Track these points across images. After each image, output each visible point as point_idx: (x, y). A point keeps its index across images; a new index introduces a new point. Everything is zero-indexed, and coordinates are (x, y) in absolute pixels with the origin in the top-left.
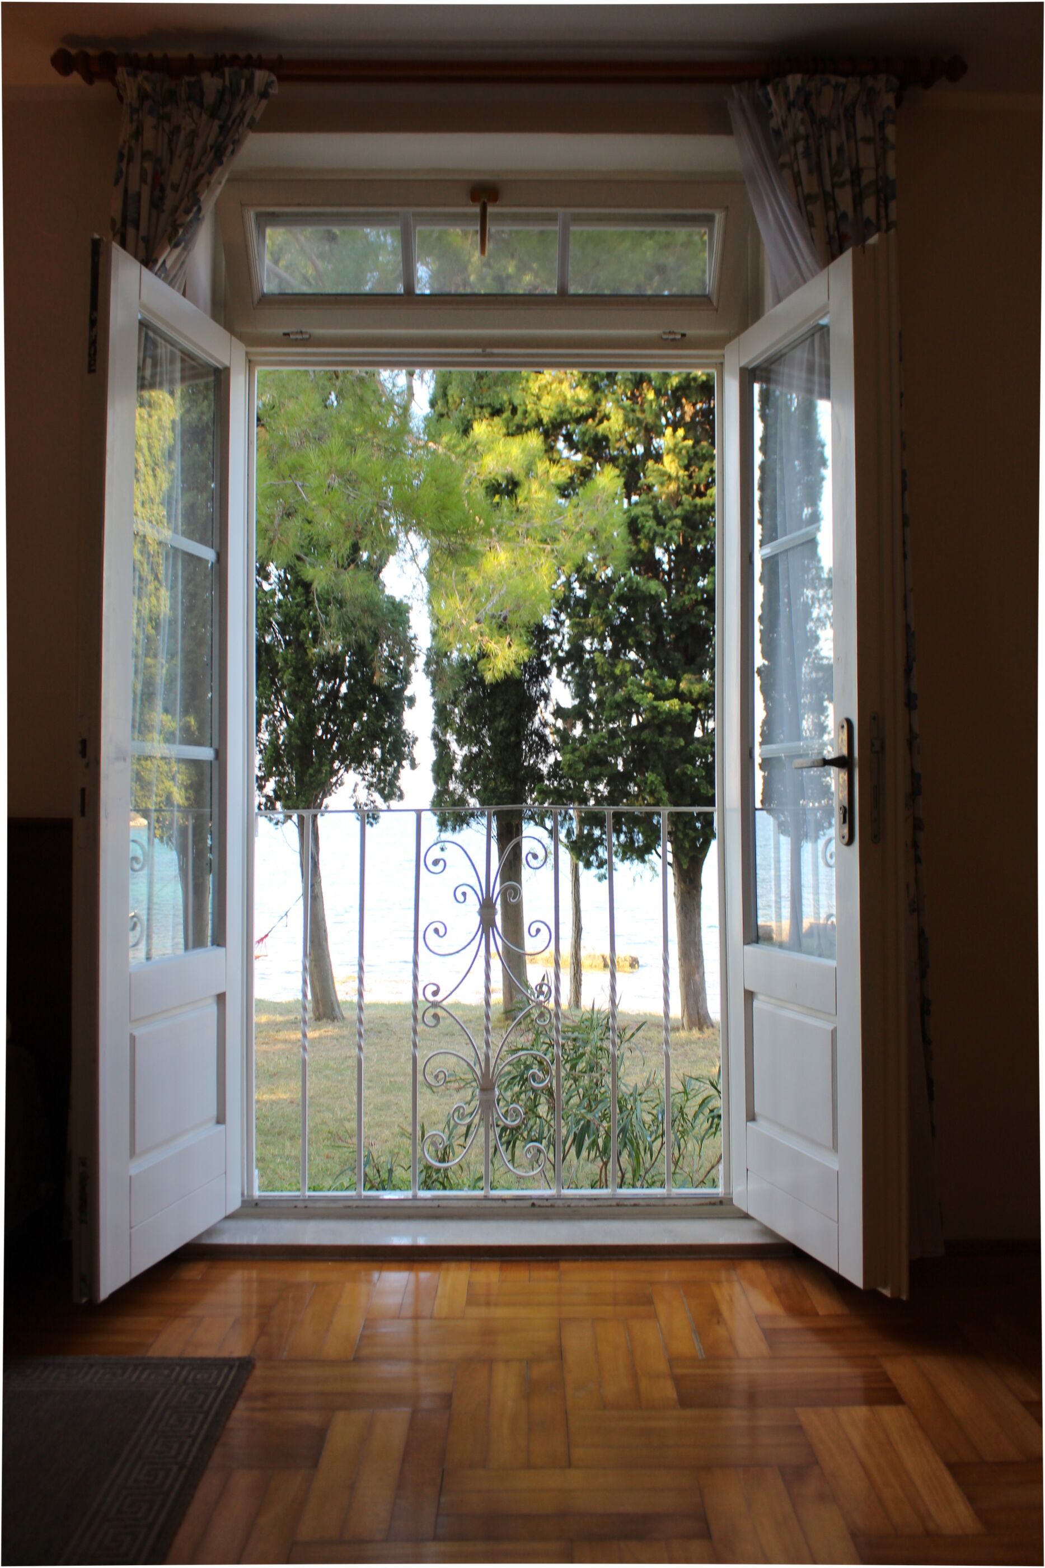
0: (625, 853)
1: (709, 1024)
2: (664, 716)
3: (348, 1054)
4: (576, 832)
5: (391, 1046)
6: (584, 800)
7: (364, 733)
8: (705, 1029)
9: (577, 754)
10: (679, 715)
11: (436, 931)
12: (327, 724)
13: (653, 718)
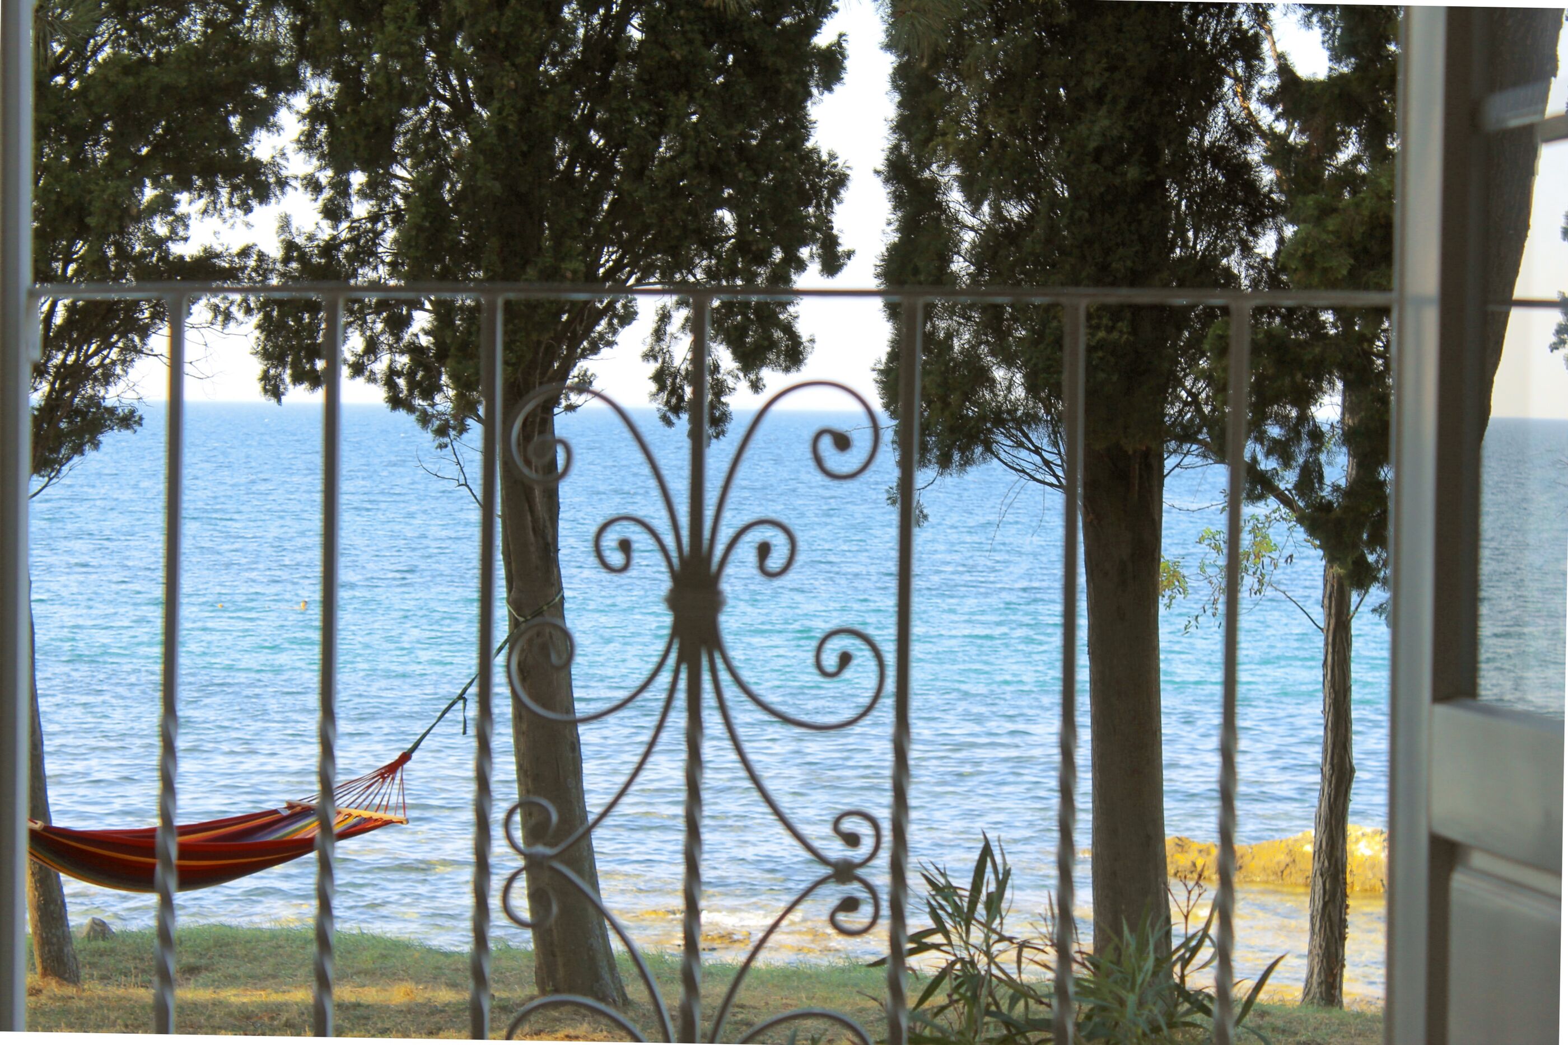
7: (689, 163)
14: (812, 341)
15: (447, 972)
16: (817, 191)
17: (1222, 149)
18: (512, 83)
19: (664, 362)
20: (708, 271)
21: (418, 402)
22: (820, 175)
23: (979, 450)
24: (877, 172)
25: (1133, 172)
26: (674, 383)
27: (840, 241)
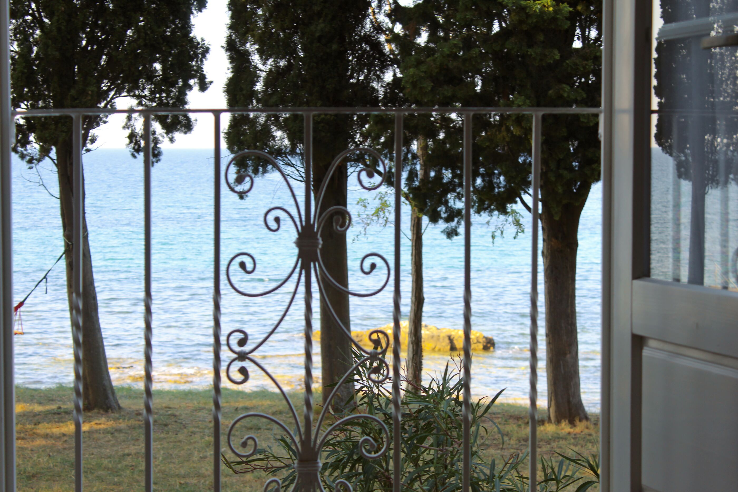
0: (481, 202)
1: (582, 415)
2: (535, 20)
3: (127, 451)
4: (420, 174)
5: (180, 441)
6: (432, 134)
7: (141, 42)
8: (577, 422)
9: (423, 68)
10: (553, 19)
11: (242, 265)
12: (92, 31)
13: (521, 22)
14: (196, 120)
15: (36, 397)
16: (196, 55)
17: (370, 36)
18: (63, 8)
19: (132, 130)
20: (151, 90)
21: (20, 149)
22: (197, 48)
23: (270, 167)
24: (223, 47)
25: (335, 47)
26: (136, 140)
27: (207, 77)
